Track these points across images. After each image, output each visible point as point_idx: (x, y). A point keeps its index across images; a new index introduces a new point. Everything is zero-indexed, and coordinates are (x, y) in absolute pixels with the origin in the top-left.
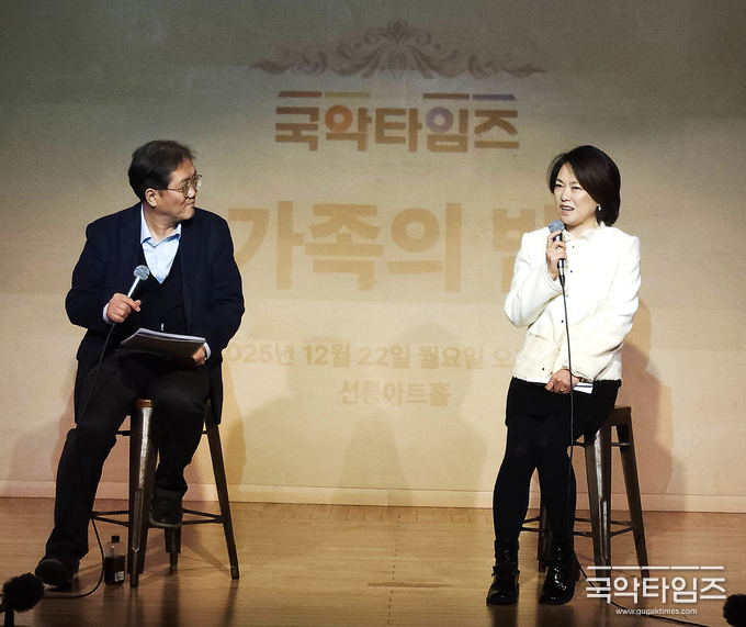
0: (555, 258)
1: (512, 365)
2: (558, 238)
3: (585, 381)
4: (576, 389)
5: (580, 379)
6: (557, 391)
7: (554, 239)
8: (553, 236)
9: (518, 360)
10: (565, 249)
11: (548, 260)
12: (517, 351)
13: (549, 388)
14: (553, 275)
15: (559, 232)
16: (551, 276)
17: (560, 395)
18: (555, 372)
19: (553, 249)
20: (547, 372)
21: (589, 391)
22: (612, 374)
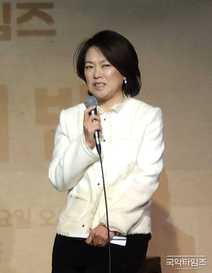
0: (91, 130)
1: (56, 224)
2: (93, 112)
3: (120, 235)
4: (112, 242)
5: (116, 233)
6: (95, 244)
7: (90, 114)
8: (88, 110)
9: (61, 219)
10: (99, 121)
11: (86, 132)
12: (61, 211)
13: (88, 242)
14: (90, 145)
15: (94, 107)
16: (88, 145)
17: (99, 248)
18: (93, 227)
19: (89, 122)
20: (86, 228)
21: (123, 243)
22: (143, 228)
